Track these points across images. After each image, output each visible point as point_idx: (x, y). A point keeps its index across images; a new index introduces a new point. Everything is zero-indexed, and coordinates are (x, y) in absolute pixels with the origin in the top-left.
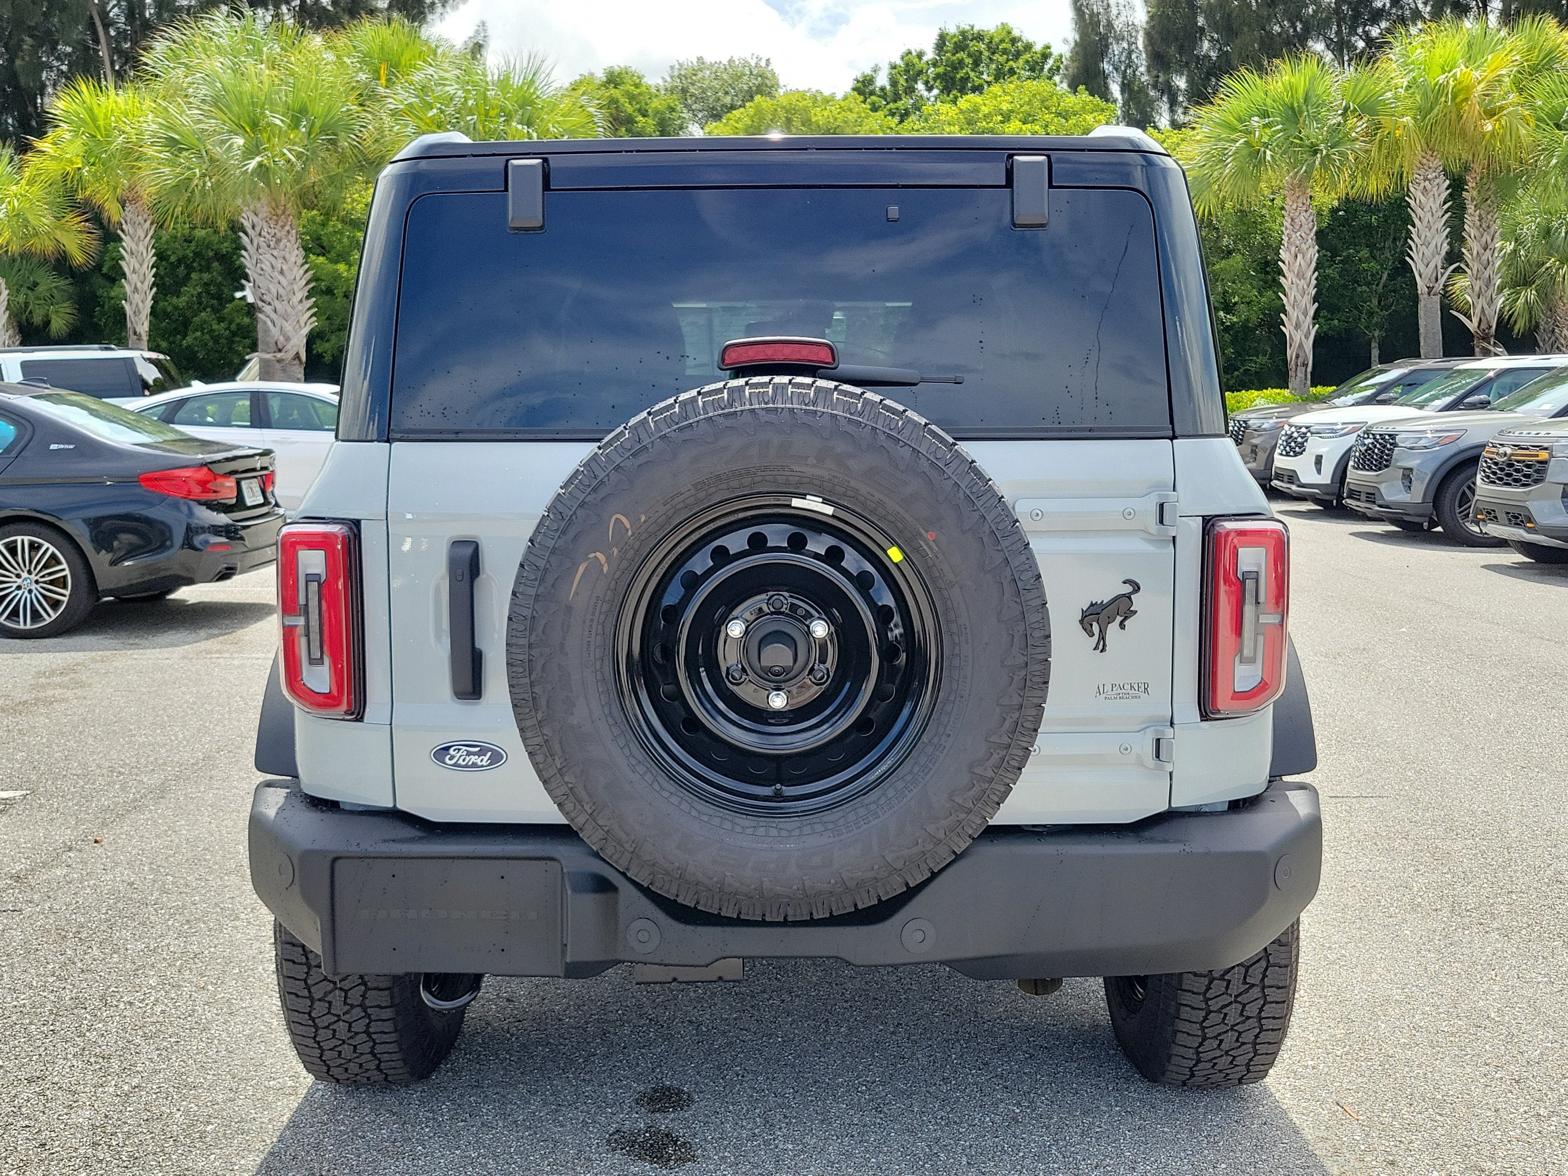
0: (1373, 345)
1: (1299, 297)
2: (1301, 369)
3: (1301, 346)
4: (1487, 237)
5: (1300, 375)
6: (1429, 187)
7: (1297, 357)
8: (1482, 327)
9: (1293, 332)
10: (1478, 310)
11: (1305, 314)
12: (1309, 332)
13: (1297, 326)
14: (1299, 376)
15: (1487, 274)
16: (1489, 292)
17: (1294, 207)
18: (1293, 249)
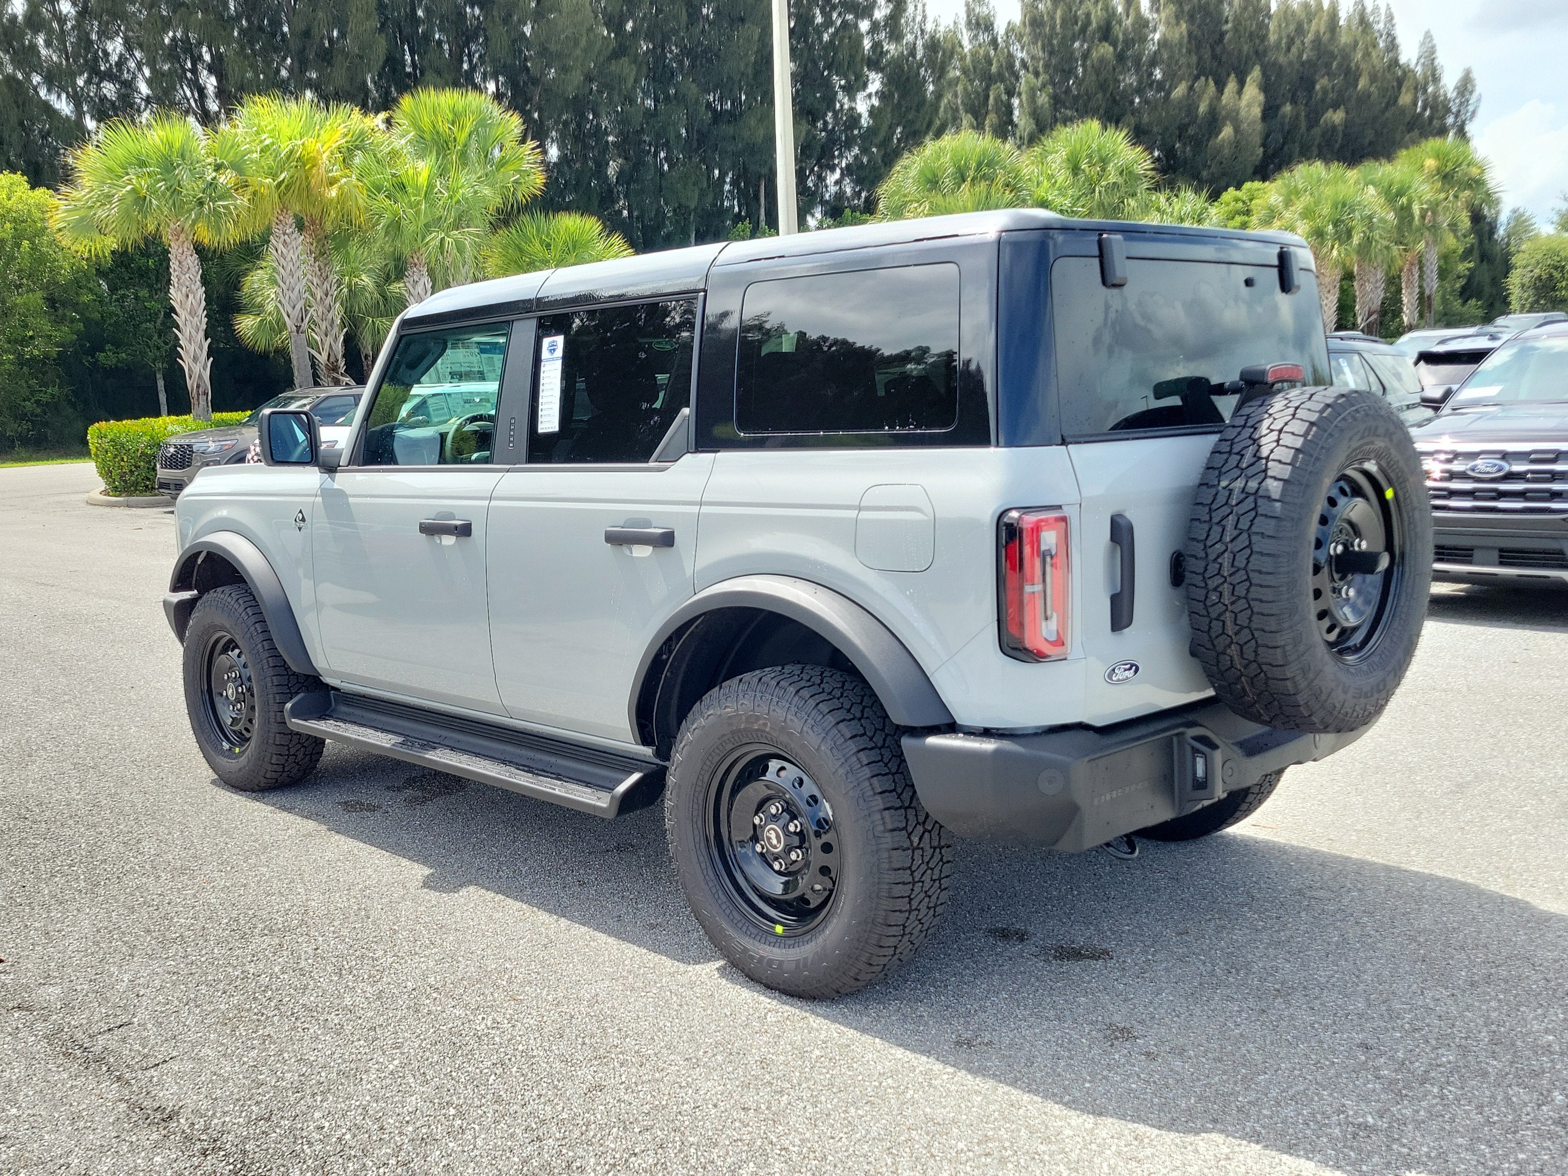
0: (158, 376)
1: (194, 333)
2: (202, 398)
3: (200, 376)
4: (326, 285)
5: (203, 403)
6: (288, 240)
7: (198, 387)
8: (332, 360)
9: (192, 365)
10: (327, 347)
11: (201, 349)
12: (206, 364)
13: (195, 359)
14: (201, 404)
15: (330, 316)
16: (334, 332)
17: (180, 251)
18: (184, 289)
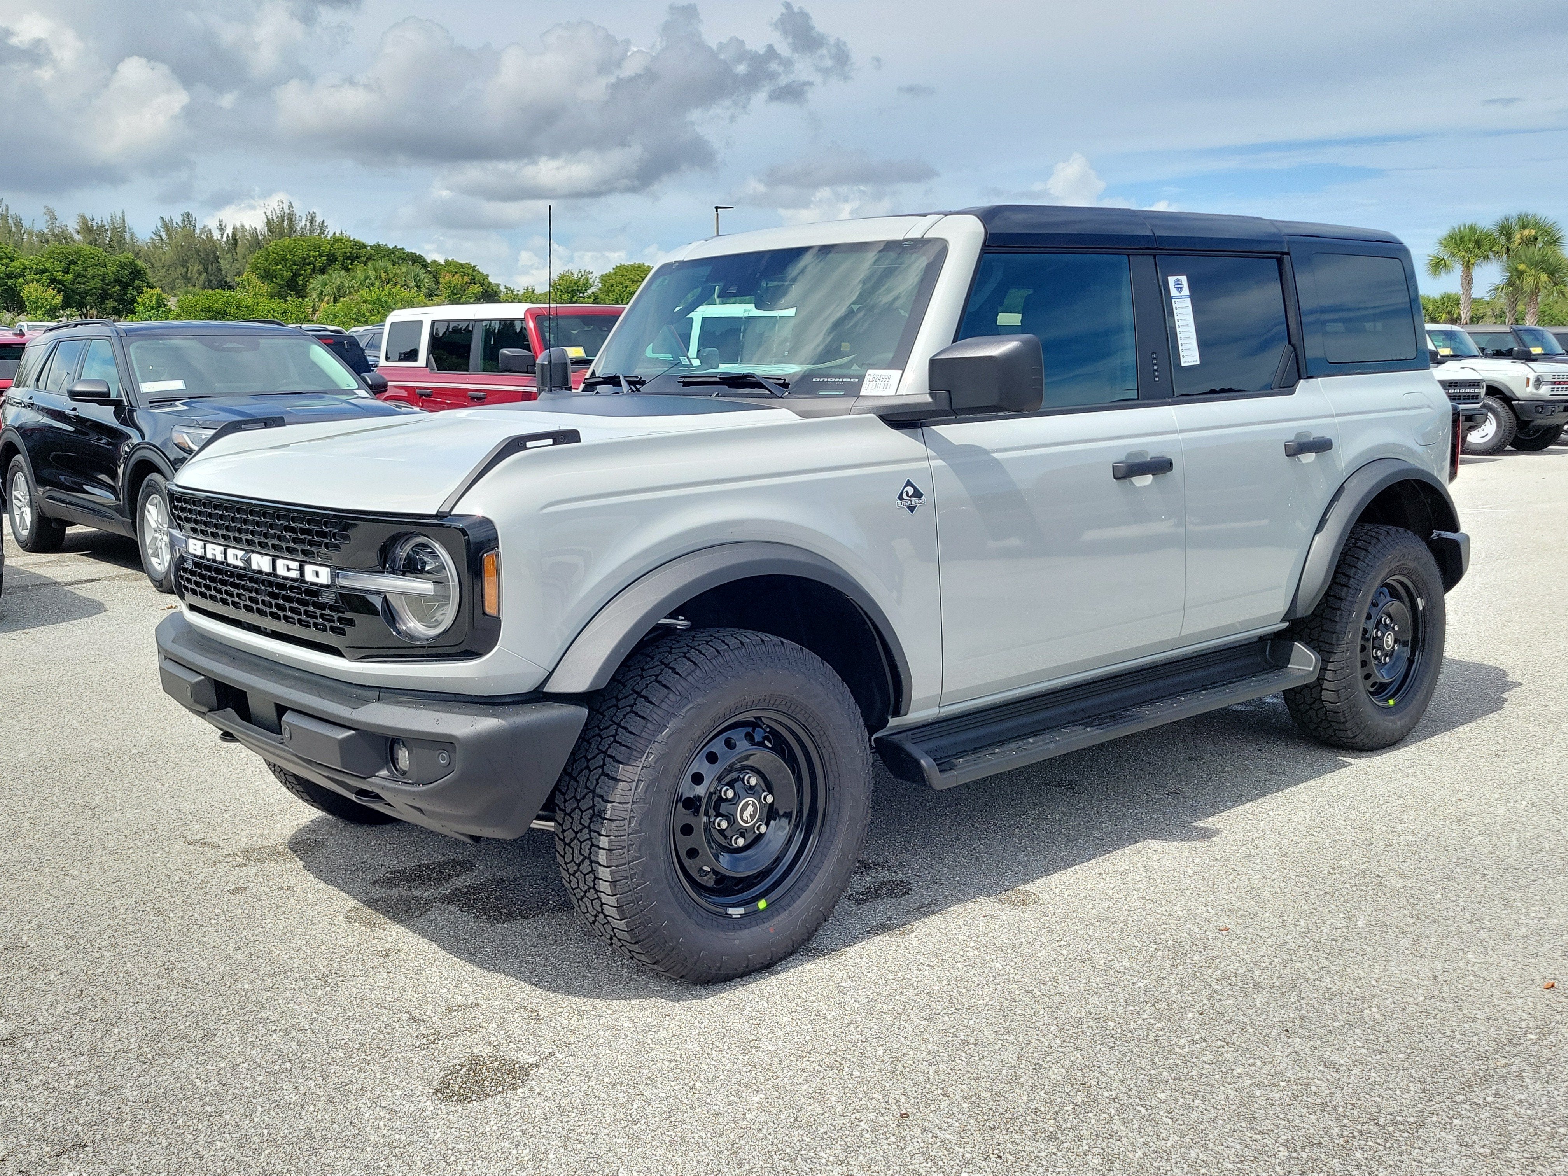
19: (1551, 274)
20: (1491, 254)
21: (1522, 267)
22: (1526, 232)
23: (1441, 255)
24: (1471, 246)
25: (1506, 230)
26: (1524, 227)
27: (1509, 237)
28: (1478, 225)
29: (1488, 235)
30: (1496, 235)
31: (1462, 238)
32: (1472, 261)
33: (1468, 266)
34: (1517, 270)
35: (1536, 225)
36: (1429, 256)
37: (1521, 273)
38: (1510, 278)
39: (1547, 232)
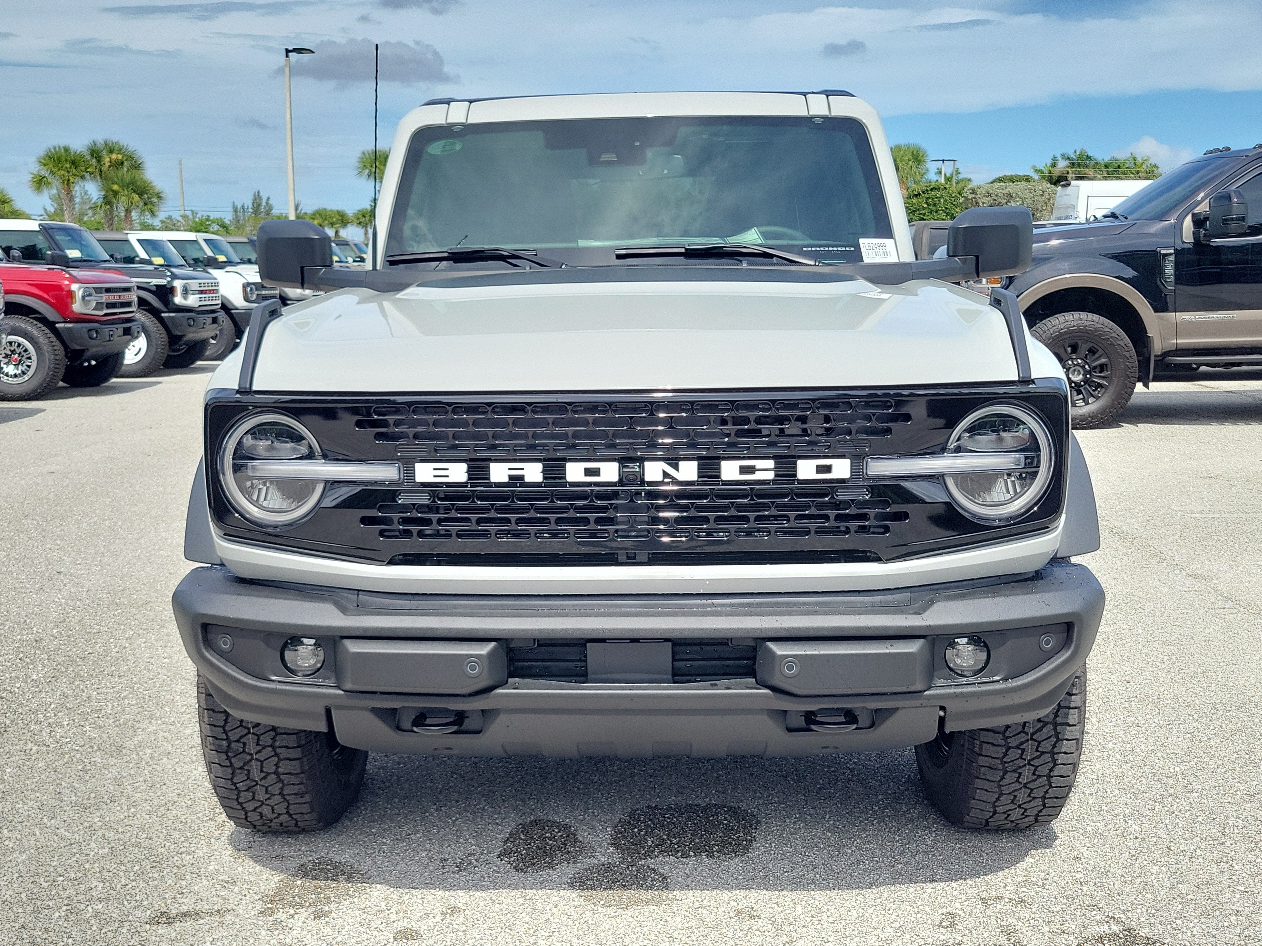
19: (140, 195)
20: (87, 175)
21: (115, 187)
22: (114, 156)
23: (43, 173)
24: (68, 166)
25: (95, 153)
26: (111, 151)
27: (99, 160)
28: (71, 147)
29: (82, 156)
30: (88, 157)
31: (58, 158)
32: (72, 180)
33: (68, 184)
34: (113, 191)
35: (120, 151)
36: (32, 174)
37: (116, 193)
38: (105, 197)
39: (130, 157)
